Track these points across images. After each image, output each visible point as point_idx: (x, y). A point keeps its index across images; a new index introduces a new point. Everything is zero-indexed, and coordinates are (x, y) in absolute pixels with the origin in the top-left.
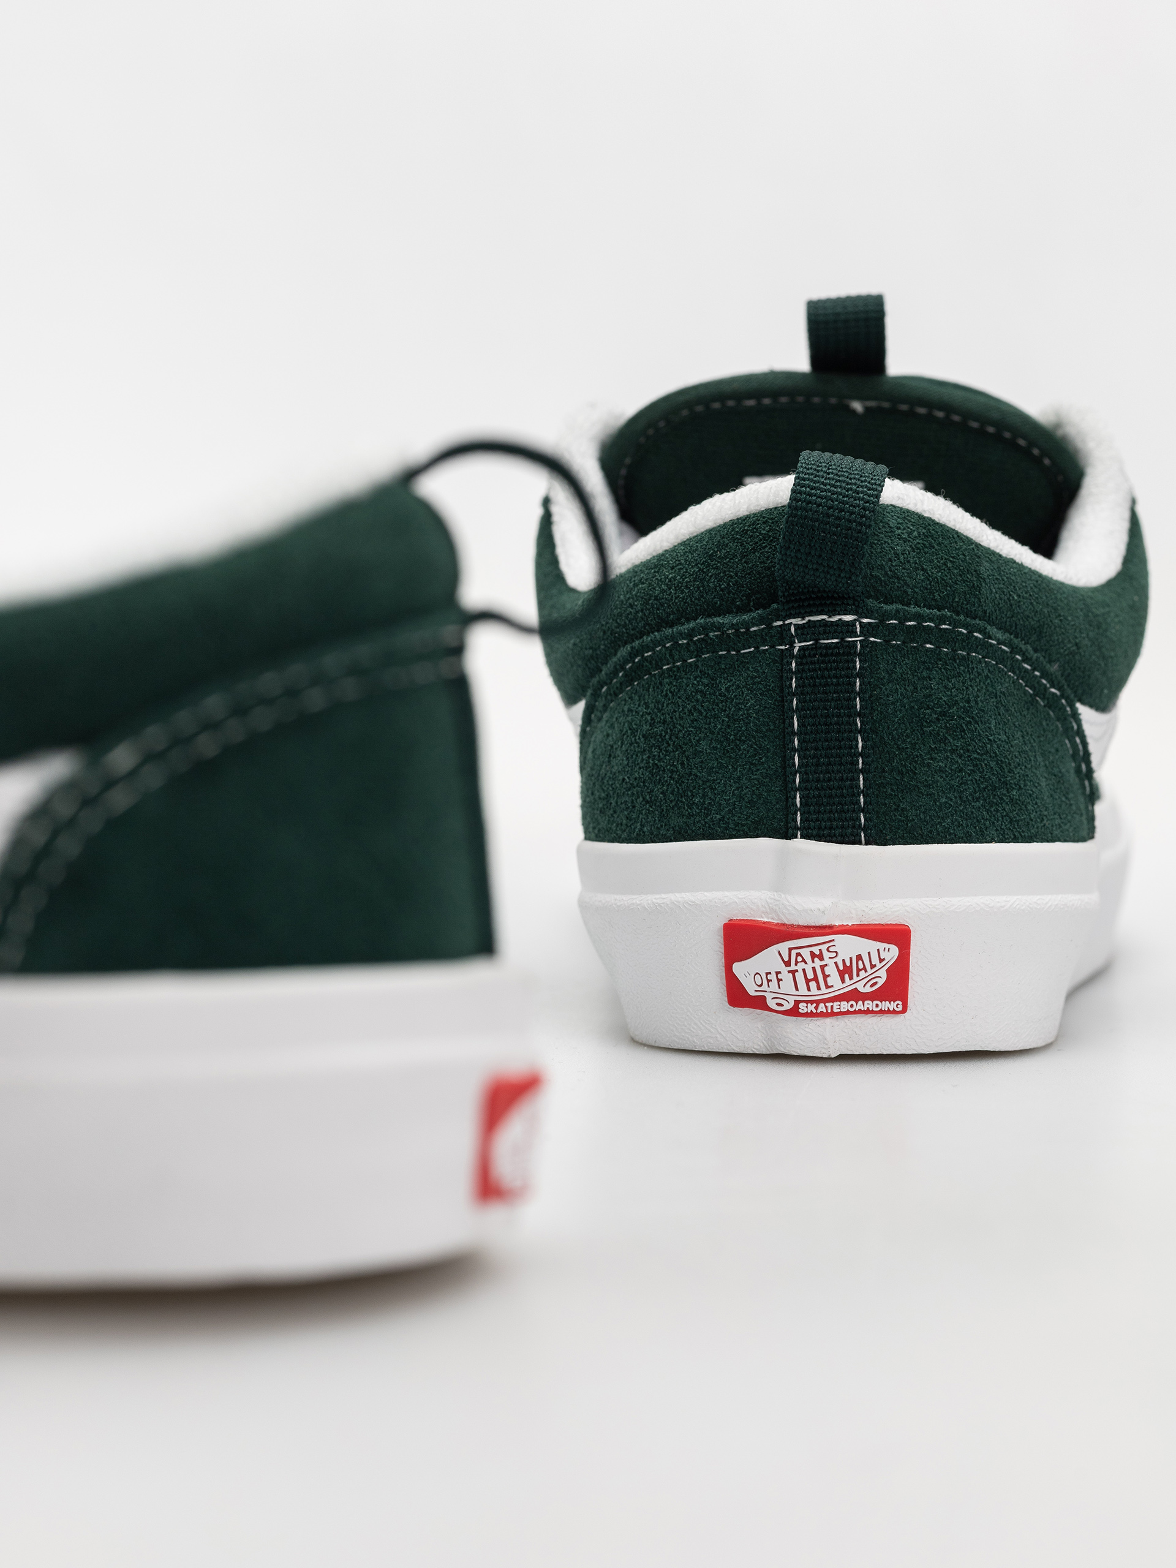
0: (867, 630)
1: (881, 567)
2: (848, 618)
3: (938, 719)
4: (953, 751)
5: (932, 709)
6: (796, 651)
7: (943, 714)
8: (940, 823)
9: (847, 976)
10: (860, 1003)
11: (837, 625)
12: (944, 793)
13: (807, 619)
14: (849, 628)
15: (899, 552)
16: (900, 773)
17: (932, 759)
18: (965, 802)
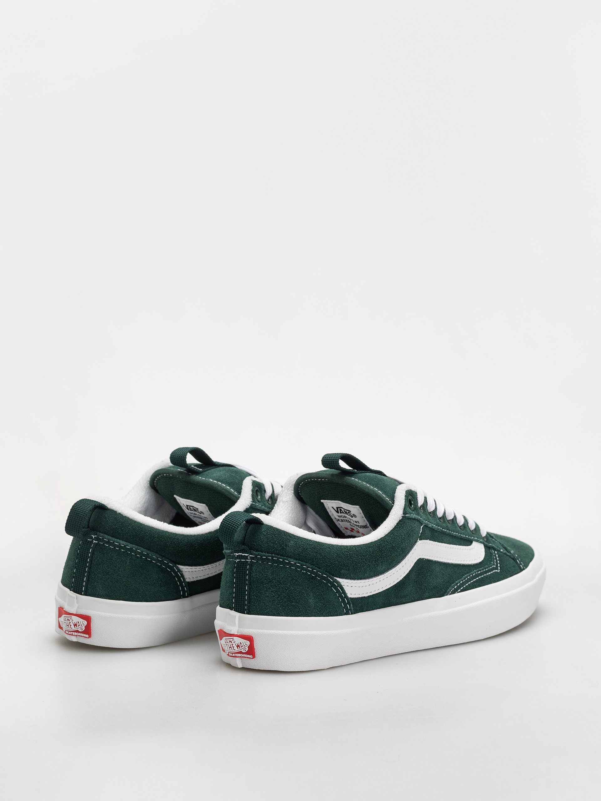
0: (251, 558)
1: (256, 542)
2: (246, 555)
3: (268, 583)
4: (272, 592)
5: (267, 580)
6: (237, 561)
7: (270, 582)
8: (266, 610)
9: (239, 647)
10: (243, 655)
11: (244, 556)
12: (268, 602)
13: (239, 554)
14: (246, 558)
15: (262, 538)
16: (256, 596)
17: (265, 593)
18: (274, 605)
